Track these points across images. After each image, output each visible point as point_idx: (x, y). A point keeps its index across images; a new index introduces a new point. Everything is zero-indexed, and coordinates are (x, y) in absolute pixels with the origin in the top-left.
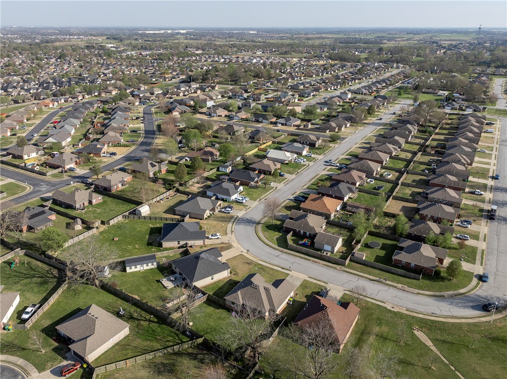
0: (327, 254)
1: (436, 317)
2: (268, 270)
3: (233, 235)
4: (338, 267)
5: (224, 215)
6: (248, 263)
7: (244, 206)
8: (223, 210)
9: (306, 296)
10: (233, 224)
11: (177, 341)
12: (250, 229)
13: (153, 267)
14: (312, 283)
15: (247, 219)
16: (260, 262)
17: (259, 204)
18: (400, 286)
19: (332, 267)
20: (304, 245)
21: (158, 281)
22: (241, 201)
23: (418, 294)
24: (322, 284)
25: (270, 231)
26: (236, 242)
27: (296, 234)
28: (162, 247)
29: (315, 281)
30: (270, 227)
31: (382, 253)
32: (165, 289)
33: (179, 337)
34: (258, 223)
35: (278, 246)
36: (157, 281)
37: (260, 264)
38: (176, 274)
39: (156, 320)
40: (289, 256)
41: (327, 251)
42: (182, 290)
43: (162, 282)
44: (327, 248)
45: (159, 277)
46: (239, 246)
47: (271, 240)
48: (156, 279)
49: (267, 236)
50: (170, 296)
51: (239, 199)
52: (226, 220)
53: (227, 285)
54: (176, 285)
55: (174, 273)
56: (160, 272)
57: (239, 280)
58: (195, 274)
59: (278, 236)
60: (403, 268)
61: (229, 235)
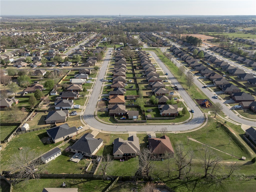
0: (136, 120)
1: (190, 130)
2: (117, 135)
3: (88, 125)
4: (144, 124)
5: (74, 117)
6: (107, 135)
7: (80, 109)
8: (72, 114)
9: (143, 140)
10: (82, 119)
11: (106, 185)
12: (93, 119)
13: (59, 155)
14: (140, 134)
15: (88, 115)
16: (111, 133)
17: (87, 106)
18: (171, 123)
19: (142, 125)
20: (123, 119)
21: (69, 161)
22: (77, 108)
23: (179, 124)
24: (144, 133)
25: (104, 118)
26: (92, 127)
27: (117, 115)
28: (54, 143)
29: (141, 133)
30: (102, 116)
31: (155, 113)
32: (77, 163)
33: (105, 183)
34: (95, 116)
35: (113, 123)
36: (68, 161)
37: (112, 134)
38: (76, 154)
39: (86, 180)
40: (121, 126)
41: (135, 119)
42: (85, 160)
43: (72, 160)
44: (135, 117)
45: (68, 158)
46: (95, 129)
47: (108, 121)
48: (67, 160)
49: (104, 120)
50: (82, 165)
51: (76, 107)
52: (78, 119)
53: (106, 149)
54: (81, 159)
55: (74, 153)
56: (65, 156)
57: (109, 145)
58: (90, 149)
59: (109, 119)
60: (166, 116)
61: (86, 125)
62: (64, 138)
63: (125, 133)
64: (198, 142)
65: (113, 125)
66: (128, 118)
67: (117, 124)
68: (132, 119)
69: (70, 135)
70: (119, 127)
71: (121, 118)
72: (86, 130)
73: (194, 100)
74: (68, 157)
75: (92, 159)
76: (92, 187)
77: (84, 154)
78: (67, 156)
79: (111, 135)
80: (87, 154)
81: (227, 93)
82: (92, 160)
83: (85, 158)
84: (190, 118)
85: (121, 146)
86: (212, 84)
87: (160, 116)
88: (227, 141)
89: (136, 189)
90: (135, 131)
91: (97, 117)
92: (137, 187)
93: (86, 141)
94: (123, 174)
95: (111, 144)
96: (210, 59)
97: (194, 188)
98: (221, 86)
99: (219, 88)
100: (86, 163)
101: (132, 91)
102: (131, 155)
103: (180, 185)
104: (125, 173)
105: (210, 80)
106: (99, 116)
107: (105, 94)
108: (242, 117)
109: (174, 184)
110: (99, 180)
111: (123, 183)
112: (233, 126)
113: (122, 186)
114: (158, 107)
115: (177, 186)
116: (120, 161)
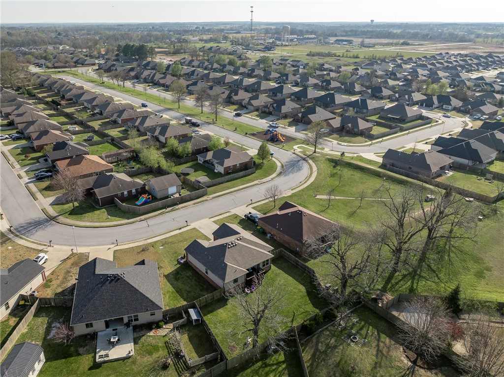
0: (180, 195)
2: (170, 240)
3: (55, 246)
13: (42, 364)
14: (221, 219)
16: (150, 241)
21: (96, 366)
30: (76, 212)
32: (130, 360)
34: (53, 218)
35: (128, 219)
36: (90, 369)
38: (99, 333)
40: (157, 218)
41: (175, 194)
42: (150, 336)
43: (106, 359)
44: (172, 190)
45: (85, 361)
46: (91, 248)
47: (107, 220)
48: (87, 367)
50: (155, 356)
54: (132, 341)
55: (93, 336)
56: (65, 358)
57: (173, 269)
58: (147, 298)
59: (106, 213)
60: (233, 172)
61: (49, 249)
62: (7, 308)
63: (183, 230)
64: (337, 198)
65: (134, 222)
66: (154, 199)
67: (143, 217)
68: (167, 197)
69: (26, 291)
70: (151, 222)
71: (138, 203)
72: (65, 260)
73: (247, 135)
74: (79, 355)
75: (166, 323)
77: (130, 321)
78: (71, 356)
79: (153, 245)
80: (144, 317)
82: (171, 326)
83: (143, 333)
84: (279, 165)
85: (227, 254)
86: (245, 109)
87: (219, 175)
88: (376, 183)
89: (355, 334)
90: (203, 218)
91: (61, 219)
92: (354, 331)
93: (119, 279)
94: (290, 319)
95: (178, 266)
96: (197, 75)
97: (437, 275)
98: (266, 107)
99: (264, 112)
100: (160, 345)
101: (100, 146)
102: (261, 266)
103: (413, 283)
104: (291, 314)
105: (233, 104)
106: (67, 214)
107: (31, 166)
108: (346, 144)
109: (402, 286)
110: (253, 368)
111: (314, 340)
112: (352, 158)
113: (322, 347)
114: (199, 161)
115: (412, 286)
116: (247, 293)
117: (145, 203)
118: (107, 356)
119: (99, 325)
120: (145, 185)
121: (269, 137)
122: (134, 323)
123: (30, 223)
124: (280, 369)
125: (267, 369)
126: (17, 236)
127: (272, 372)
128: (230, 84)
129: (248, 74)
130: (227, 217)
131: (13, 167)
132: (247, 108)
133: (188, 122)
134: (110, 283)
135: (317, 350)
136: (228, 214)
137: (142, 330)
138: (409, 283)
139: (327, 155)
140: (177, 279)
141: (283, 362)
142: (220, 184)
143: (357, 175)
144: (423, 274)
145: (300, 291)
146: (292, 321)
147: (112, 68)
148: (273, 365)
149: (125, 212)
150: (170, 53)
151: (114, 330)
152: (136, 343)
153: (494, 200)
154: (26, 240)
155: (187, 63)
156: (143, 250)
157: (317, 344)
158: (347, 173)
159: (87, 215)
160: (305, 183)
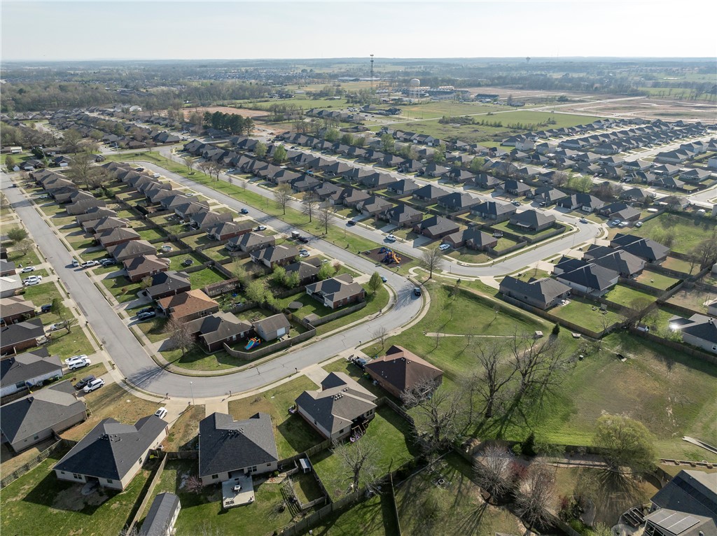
0: (288, 337)
2: (281, 389)
5: (98, 393)
7: (96, 366)
8: (86, 388)
10: (138, 390)
12: (171, 378)
13: (179, 509)
14: (330, 364)
16: (261, 391)
17: (109, 351)
18: (366, 318)
21: (224, 511)
22: (84, 364)
28: (120, 491)
30: (186, 360)
32: (252, 505)
34: (164, 367)
35: (239, 366)
36: (219, 513)
37: (267, 392)
38: (223, 483)
39: (321, 529)
40: (267, 364)
41: (283, 335)
42: (267, 484)
43: (232, 505)
44: (281, 331)
45: (214, 507)
46: (206, 399)
47: (218, 368)
48: (217, 512)
49: (207, 369)
50: (273, 501)
51: (79, 363)
52: (118, 394)
53: (287, 433)
54: (253, 489)
55: (219, 486)
56: (198, 505)
57: (285, 420)
58: (263, 450)
59: (216, 360)
60: (344, 306)
61: (166, 401)
62: (140, 462)
63: (293, 377)
64: (447, 335)
65: (244, 370)
66: (264, 342)
67: (253, 364)
68: (275, 340)
69: (154, 446)
70: (261, 369)
71: (248, 347)
72: (183, 413)
73: (360, 255)
74: (209, 502)
75: (280, 472)
76: (352, 532)
77: (249, 471)
78: (201, 503)
79: (265, 394)
80: (262, 468)
81: (404, 226)
82: (284, 474)
83: (260, 481)
84: (391, 295)
85: (333, 407)
86: (359, 214)
87: (329, 310)
88: (489, 316)
89: (443, 478)
90: (313, 363)
91: (173, 367)
92: (441, 475)
93: (238, 435)
94: (388, 466)
95: (290, 416)
96: (305, 161)
97: (526, 420)
98: (383, 213)
99: (380, 219)
100: (276, 491)
101: (200, 272)
102: (365, 416)
103: (502, 428)
104: (389, 462)
105: (346, 206)
106: (177, 362)
107: (130, 302)
108: (466, 264)
109: (492, 431)
110: (353, 509)
111: (407, 483)
112: (470, 283)
113: (412, 490)
114: (308, 293)
115: (500, 432)
116: (352, 442)
117: (255, 347)
118: (232, 502)
119: (223, 476)
120: (253, 327)
121: (383, 256)
122: (253, 473)
123: (142, 373)
124: (376, 509)
125: (365, 510)
126: (132, 388)
127: (369, 511)
128: (343, 175)
129: (365, 157)
130: (335, 362)
131: (112, 304)
132: (362, 214)
133: (295, 237)
134: (231, 438)
135: (408, 492)
136: (336, 359)
137: (260, 479)
138: (498, 429)
139: (443, 281)
140: (289, 430)
141: (379, 503)
142: (329, 321)
143: (472, 306)
144: (513, 419)
145: (399, 439)
146: (390, 467)
147: (201, 150)
148: (370, 506)
149: (234, 358)
150: (271, 121)
151: (236, 480)
152: (255, 491)
153: (600, 335)
154: (142, 392)
155: (291, 139)
156: (256, 401)
157: (409, 488)
158: (460, 303)
159: (197, 362)
160: (416, 318)
